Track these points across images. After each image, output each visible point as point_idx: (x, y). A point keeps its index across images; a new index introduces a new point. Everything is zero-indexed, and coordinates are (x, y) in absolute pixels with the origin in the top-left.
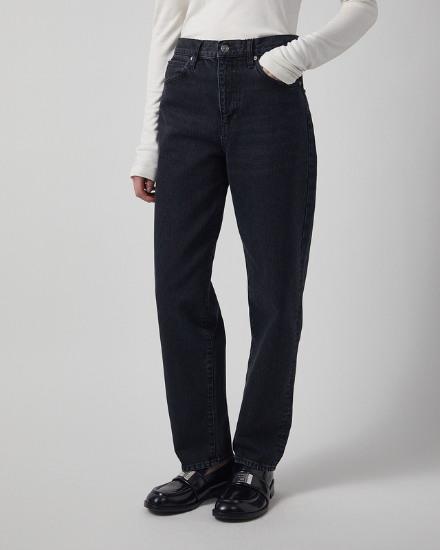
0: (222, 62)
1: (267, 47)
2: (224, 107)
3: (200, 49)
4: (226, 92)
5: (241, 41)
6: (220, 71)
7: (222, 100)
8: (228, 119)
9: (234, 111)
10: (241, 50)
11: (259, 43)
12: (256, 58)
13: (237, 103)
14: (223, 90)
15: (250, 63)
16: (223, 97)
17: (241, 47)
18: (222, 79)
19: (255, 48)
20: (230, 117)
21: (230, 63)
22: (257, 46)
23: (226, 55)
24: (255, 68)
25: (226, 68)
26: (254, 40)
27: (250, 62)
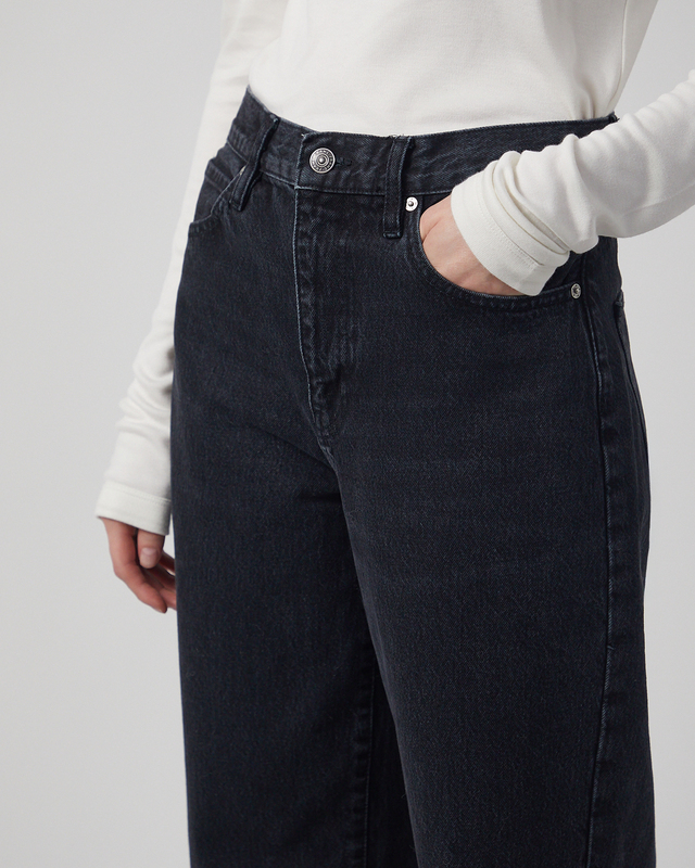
0: (307, 207)
1: (456, 166)
2: (312, 354)
3: (266, 148)
4: (316, 305)
5: (376, 142)
6: (301, 235)
7: (306, 330)
8: (325, 391)
9: (339, 370)
10: (369, 173)
11: (430, 153)
12: (412, 203)
13: (348, 348)
14: (308, 300)
15: (390, 219)
16: (308, 322)
17: (369, 164)
18: (303, 264)
19: (417, 170)
20: (330, 389)
21: (332, 214)
22: (423, 163)
23: (322, 185)
24: (403, 240)
25: (319, 228)
26: (413, 142)
27: (392, 218)
